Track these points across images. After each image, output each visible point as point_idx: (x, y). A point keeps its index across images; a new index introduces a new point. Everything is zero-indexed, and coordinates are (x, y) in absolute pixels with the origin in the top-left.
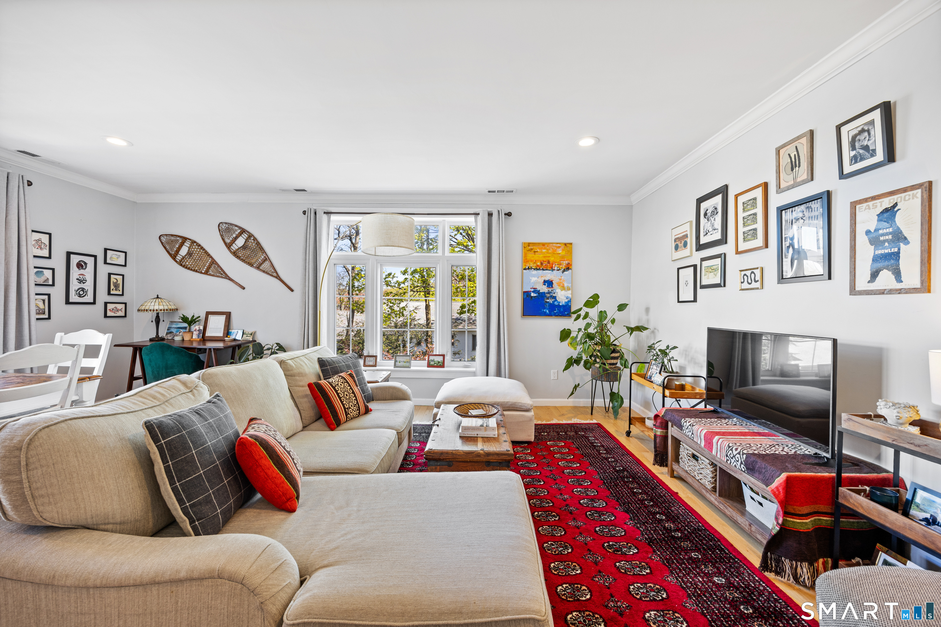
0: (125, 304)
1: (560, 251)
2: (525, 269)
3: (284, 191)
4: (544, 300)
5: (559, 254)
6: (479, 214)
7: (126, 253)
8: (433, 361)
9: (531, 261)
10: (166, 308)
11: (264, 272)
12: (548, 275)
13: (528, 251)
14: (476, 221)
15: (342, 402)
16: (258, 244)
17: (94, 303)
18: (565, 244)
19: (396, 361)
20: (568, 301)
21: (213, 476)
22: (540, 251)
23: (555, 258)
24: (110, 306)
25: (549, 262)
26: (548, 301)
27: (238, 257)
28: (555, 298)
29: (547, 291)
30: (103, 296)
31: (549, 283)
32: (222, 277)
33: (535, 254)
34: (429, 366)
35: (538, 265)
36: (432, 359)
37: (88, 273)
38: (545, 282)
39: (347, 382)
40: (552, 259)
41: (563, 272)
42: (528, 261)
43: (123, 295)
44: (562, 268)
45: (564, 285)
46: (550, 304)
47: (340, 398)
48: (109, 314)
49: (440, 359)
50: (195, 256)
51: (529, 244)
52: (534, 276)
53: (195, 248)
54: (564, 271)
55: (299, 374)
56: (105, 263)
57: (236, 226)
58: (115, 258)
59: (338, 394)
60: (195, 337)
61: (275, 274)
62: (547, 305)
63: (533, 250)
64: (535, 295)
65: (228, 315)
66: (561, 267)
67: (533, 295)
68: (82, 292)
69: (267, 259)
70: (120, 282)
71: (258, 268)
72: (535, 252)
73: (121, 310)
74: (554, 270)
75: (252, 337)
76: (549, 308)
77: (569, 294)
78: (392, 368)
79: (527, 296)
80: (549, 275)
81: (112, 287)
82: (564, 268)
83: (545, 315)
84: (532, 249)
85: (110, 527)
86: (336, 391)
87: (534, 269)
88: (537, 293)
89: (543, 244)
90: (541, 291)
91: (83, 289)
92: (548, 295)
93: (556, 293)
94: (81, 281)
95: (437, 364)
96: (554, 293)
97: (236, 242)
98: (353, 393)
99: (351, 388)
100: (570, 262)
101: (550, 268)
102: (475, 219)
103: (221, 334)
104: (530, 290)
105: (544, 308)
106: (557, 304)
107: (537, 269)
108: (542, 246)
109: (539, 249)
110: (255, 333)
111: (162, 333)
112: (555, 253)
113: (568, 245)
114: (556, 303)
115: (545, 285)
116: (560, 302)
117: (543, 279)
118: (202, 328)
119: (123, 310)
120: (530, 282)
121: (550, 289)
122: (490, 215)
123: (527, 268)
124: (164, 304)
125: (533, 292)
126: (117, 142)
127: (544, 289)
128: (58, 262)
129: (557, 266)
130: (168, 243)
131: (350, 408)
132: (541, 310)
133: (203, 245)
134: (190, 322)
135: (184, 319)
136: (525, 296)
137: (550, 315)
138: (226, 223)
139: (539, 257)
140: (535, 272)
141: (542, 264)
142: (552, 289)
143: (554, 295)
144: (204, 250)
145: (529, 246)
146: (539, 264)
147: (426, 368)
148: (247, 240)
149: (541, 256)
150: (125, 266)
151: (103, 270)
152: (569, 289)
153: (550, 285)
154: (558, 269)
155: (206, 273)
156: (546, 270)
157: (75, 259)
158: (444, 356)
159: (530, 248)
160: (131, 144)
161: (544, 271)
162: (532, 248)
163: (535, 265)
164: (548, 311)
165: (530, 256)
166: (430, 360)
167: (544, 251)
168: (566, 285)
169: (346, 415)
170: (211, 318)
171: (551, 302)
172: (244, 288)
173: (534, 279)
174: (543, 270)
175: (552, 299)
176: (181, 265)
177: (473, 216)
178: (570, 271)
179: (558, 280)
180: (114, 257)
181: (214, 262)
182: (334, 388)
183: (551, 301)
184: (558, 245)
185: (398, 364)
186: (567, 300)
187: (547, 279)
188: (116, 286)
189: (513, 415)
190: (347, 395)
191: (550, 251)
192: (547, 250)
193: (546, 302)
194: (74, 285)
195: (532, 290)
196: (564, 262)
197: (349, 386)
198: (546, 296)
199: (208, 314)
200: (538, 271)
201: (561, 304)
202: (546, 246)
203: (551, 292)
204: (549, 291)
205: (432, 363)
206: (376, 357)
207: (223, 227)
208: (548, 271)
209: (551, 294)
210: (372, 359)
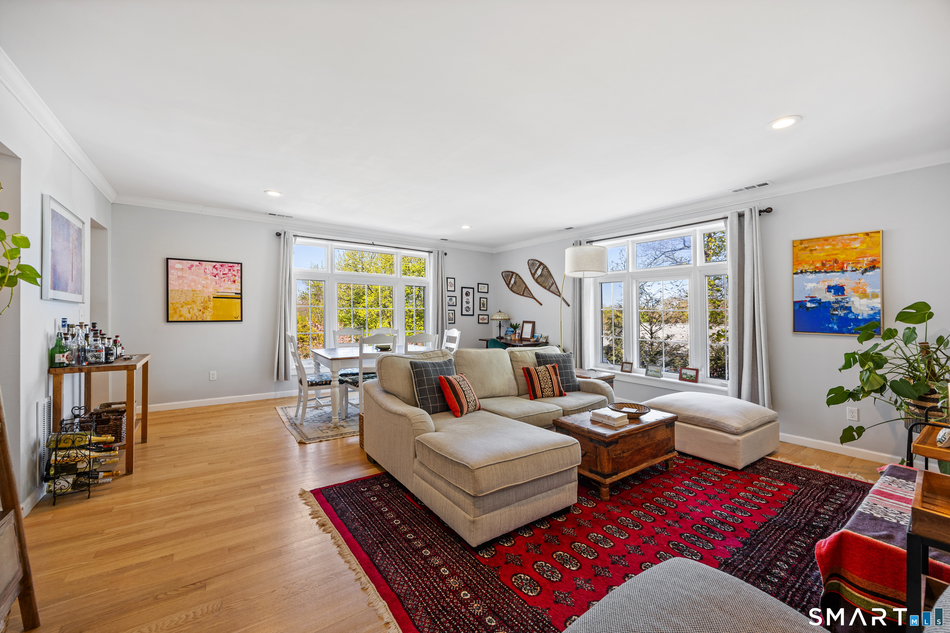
0: (488, 315)
1: (856, 245)
2: (796, 273)
3: (560, 231)
4: (829, 312)
5: (856, 248)
6: (727, 218)
7: (488, 285)
8: (685, 374)
9: (806, 263)
10: (503, 318)
11: (552, 292)
12: (836, 279)
13: (800, 250)
14: (726, 225)
15: (540, 383)
16: (549, 272)
17: (473, 315)
18: (867, 234)
19: (647, 370)
20: (875, 313)
21: (432, 390)
22: (821, 248)
23: (847, 255)
24: (481, 317)
25: (836, 261)
26: (837, 313)
27: (538, 283)
28: (849, 309)
29: (834, 300)
30: (477, 312)
31: (839, 290)
32: (530, 297)
33: (811, 253)
34: (681, 378)
35: (817, 267)
36: (685, 372)
37: (470, 298)
38: (829, 288)
39: (548, 371)
40: (841, 257)
41: (863, 273)
42: (801, 263)
43: (486, 310)
44: (861, 267)
45: (865, 291)
46: (840, 317)
47: (539, 380)
48: (480, 321)
49: (693, 373)
50: (518, 284)
51: (802, 242)
52: (811, 281)
53: (518, 279)
54: (866, 271)
55: (521, 361)
56: (478, 292)
57: (537, 261)
58: (484, 288)
59: (539, 377)
60: (517, 337)
61: (558, 294)
62: (835, 318)
63: (809, 249)
64: (813, 305)
65: (534, 323)
66: (859, 265)
67: (809, 305)
68: (468, 309)
69: (554, 283)
70: (485, 302)
71: (549, 290)
72: (811, 251)
73: (486, 319)
74: (846, 271)
75: (545, 340)
76: (838, 323)
77: (877, 303)
78: (644, 376)
79: (800, 307)
80: (838, 278)
81: (482, 306)
82: (864, 267)
83: (832, 331)
84: (806, 248)
85: (400, 398)
86: (538, 375)
87: (811, 273)
88: (817, 302)
89: (826, 239)
90: (823, 300)
91: (468, 307)
92: (836, 305)
93: (850, 303)
94: (468, 303)
95: (690, 378)
96: (847, 303)
97: (537, 272)
98: (551, 379)
99: (550, 376)
100: (876, 258)
101: (839, 269)
102: (725, 224)
103: (529, 337)
104: (805, 299)
105: (830, 323)
106: (854, 317)
107: (816, 272)
108: (823, 242)
109: (818, 246)
110: (548, 337)
111: (503, 335)
112: (848, 247)
113: (872, 235)
114: (851, 316)
115: (831, 292)
116: (858, 315)
117: (827, 284)
118: (520, 332)
119: (487, 319)
120: (804, 289)
121: (839, 298)
122: (741, 216)
123: (799, 271)
124: (502, 315)
125: (809, 301)
126: (466, 227)
127: (830, 297)
128: (458, 293)
129: (851, 265)
130: (506, 277)
131: (545, 388)
132: (824, 325)
133: (521, 276)
134: (515, 327)
135: (512, 326)
136: (797, 307)
137: (840, 332)
138: (532, 260)
139: (820, 255)
140: (813, 276)
141: (823, 265)
142: (843, 297)
143: (846, 305)
144: (522, 279)
145: (801, 244)
146: (819, 265)
147: (678, 381)
148: (542, 270)
149: (822, 254)
150: (488, 293)
151: (478, 296)
152: (875, 296)
153: (839, 292)
154: (854, 269)
155: (523, 295)
156: (832, 272)
157: (465, 291)
158: (697, 371)
159: (803, 246)
160: (471, 227)
161: (828, 274)
162: (807, 246)
163: (812, 267)
164: (835, 327)
165: (804, 255)
166: (682, 373)
167: (827, 247)
168: (869, 290)
169: (542, 393)
170: (525, 325)
171: (842, 315)
172: (541, 305)
173: (810, 286)
174: (826, 272)
175: (844, 310)
176: (511, 290)
177: (723, 221)
178: (877, 270)
179: (854, 285)
180: (482, 287)
181: (526, 287)
182: (537, 373)
183: (841, 313)
184: (854, 237)
185: (649, 372)
186: (872, 312)
187: (833, 284)
188: (483, 305)
189: (714, 434)
190: (545, 379)
191: (838, 247)
192: (833, 245)
193: (832, 314)
194: (465, 305)
195: (809, 299)
196: (865, 259)
197: (549, 373)
198: (832, 307)
199: (524, 322)
200: (817, 275)
201: (859, 318)
202: (831, 240)
203: (841, 302)
204: (837, 299)
205: (684, 376)
206: (632, 364)
207: (530, 262)
208: (834, 273)
209: (842, 304)
210: (628, 365)
